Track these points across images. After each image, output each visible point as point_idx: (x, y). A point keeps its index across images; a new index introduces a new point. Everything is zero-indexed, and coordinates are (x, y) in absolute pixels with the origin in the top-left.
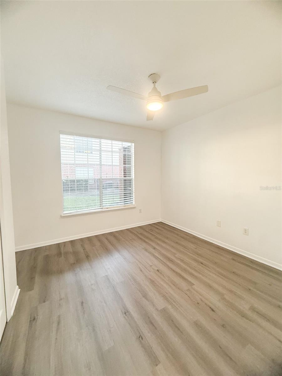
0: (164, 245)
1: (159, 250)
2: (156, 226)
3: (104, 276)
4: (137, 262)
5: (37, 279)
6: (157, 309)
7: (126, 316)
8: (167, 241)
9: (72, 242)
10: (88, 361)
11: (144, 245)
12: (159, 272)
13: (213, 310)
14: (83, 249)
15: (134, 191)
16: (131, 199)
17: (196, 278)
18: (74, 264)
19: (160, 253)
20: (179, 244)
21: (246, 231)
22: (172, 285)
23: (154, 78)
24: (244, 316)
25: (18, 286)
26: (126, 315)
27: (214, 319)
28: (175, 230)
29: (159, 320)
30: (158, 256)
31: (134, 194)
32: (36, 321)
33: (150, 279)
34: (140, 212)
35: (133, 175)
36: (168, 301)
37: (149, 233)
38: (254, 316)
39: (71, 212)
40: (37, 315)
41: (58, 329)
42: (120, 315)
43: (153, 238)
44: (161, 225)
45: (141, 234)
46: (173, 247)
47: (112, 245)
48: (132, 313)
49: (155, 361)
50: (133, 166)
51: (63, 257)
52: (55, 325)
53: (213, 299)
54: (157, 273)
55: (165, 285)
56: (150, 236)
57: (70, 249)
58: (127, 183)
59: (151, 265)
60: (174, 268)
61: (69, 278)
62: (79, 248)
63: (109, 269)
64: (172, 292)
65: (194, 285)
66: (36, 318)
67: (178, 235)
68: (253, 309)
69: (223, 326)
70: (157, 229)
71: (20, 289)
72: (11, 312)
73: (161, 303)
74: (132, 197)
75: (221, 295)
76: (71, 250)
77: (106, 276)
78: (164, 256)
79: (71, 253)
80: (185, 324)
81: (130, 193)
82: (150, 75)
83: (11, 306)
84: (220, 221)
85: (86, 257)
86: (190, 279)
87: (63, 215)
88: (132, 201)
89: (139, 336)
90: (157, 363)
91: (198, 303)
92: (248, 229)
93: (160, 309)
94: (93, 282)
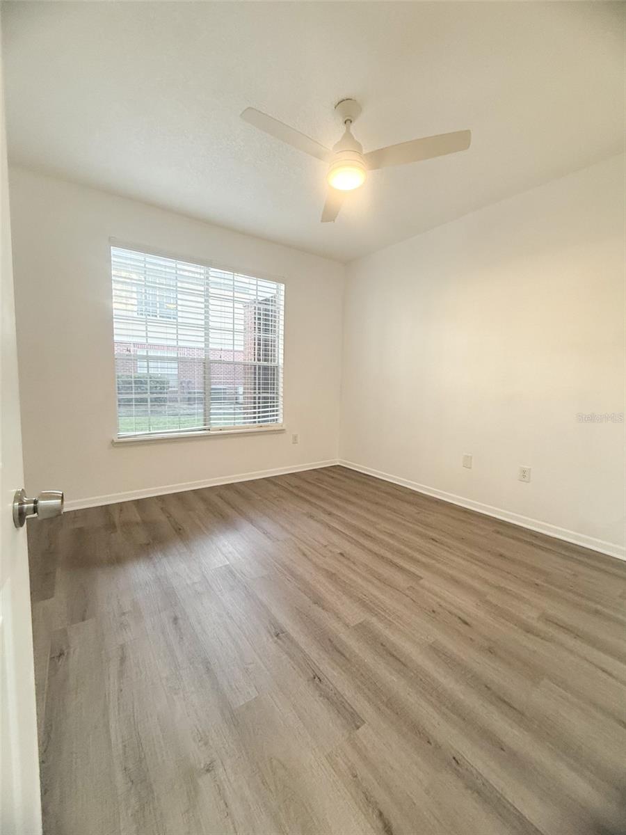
0: (351, 508)
1: (340, 516)
2: (332, 475)
3: (221, 567)
4: (294, 538)
5: (61, 576)
6: (347, 625)
7: (279, 641)
8: (354, 500)
9: (139, 503)
10: (200, 729)
11: (306, 508)
12: (344, 556)
13: (466, 623)
14: (168, 517)
15: (281, 394)
16: (273, 411)
17: (424, 566)
18: (148, 544)
19: (344, 523)
20: (383, 506)
21: (524, 474)
22: (375, 581)
23: (348, 110)
24: (528, 630)
26: (280, 639)
27: (471, 639)
28: (370, 480)
29: (354, 644)
30: (337, 527)
31: (281, 399)
32: (67, 658)
33: (327, 571)
34: (295, 442)
35: (281, 356)
36: (370, 610)
37: (315, 485)
38: (552, 631)
39: (137, 433)
40: (68, 647)
41: (121, 674)
42: (265, 639)
43: (324, 495)
44: (338, 474)
45: (297, 487)
46: (368, 510)
47: (233, 508)
48: (294, 635)
49: (353, 720)
50: (281, 337)
51: (119, 531)
52: (113, 668)
53: (466, 604)
54: (342, 559)
55: (360, 581)
56: (316, 491)
57: (136, 516)
58: (264, 377)
59: (325, 543)
60: (376, 548)
61: (140, 574)
62: (157, 515)
63: (230, 553)
64: (377, 593)
65: (421, 578)
66: (66, 651)
67: (377, 488)
68: (548, 620)
69: (490, 651)
70: (333, 478)
73: (354, 614)
74: (277, 406)
75: (480, 595)
76: (139, 519)
77: (226, 566)
78: (351, 526)
79: (137, 523)
80: (410, 651)
81: (274, 398)
82: (339, 103)
84: (470, 455)
85: (176, 531)
86: (413, 568)
87: (116, 440)
88: (277, 415)
89: (312, 676)
90: (358, 724)
91: (434, 611)
92: (530, 469)
93: (352, 625)
94: (196, 579)
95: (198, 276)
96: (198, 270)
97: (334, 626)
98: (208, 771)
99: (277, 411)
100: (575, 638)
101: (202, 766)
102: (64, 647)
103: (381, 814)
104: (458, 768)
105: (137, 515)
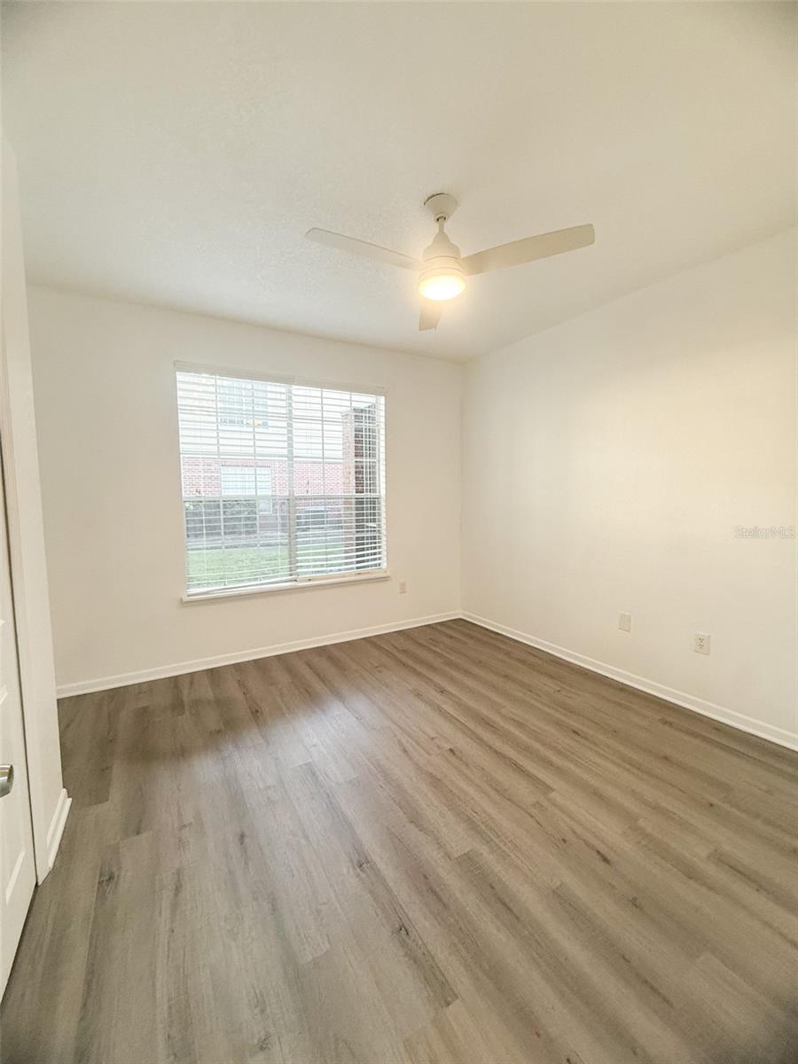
0: (470, 683)
1: (455, 696)
2: (448, 632)
3: (300, 766)
4: (393, 727)
5: (118, 771)
6: (448, 856)
7: (363, 875)
8: (476, 670)
9: (212, 673)
10: (258, 991)
11: (414, 682)
12: (454, 754)
13: (605, 860)
14: (244, 693)
15: (384, 532)
16: (375, 554)
17: (559, 771)
18: (219, 731)
19: (459, 704)
20: (514, 680)
21: (701, 644)
22: (492, 793)
23: (440, 206)
24: (691, 874)
25: (65, 790)
26: (363, 871)
27: (610, 885)
28: (497, 640)
29: (455, 884)
30: (451, 711)
31: (384, 538)
32: (117, 883)
33: (431, 775)
34: (403, 590)
35: (383, 486)
36: (480, 833)
37: (427, 648)
38: (724, 877)
39: (209, 589)
40: (120, 869)
41: (175, 906)
42: (345, 871)
43: (438, 663)
44: (461, 629)
45: (404, 651)
46: (494, 688)
47: (323, 681)
48: (381, 866)
49: (442, 993)
50: (383, 462)
51: (187, 713)
52: (167, 895)
53: (609, 831)
54: (452, 759)
55: (471, 791)
56: (429, 657)
57: (207, 693)
58: (364, 509)
59: (433, 734)
60: (498, 744)
61: (206, 770)
62: (232, 690)
63: (315, 746)
64: (491, 810)
65: (553, 790)
66: (116, 874)
67: (508, 654)
68: (719, 858)
69: (634, 903)
70: (451, 637)
71: (71, 799)
72: (48, 860)
73: (460, 841)
74: (380, 547)
75: (630, 819)
76: (210, 695)
77: (307, 764)
78: (467, 710)
79: (209, 702)
80: (528, 898)
81: (375, 538)
82: (428, 199)
83: (48, 843)
84: (627, 614)
85: (252, 713)
86: (541, 774)
87: (186, 599)
88: (380, 559)
89: (398, 926)
90: (449, 999)
91: (564, 841)
92: (709, 637)
93: (456, 856)
94: (271, 781)
95: (278, 396)
96: (278, 389)
97: (430, 854)
98: (262, 1049)
99: (379, 553)
100: (758, 890)
101: (256, 1041)
102: (114, 869)
105: (210, 691)
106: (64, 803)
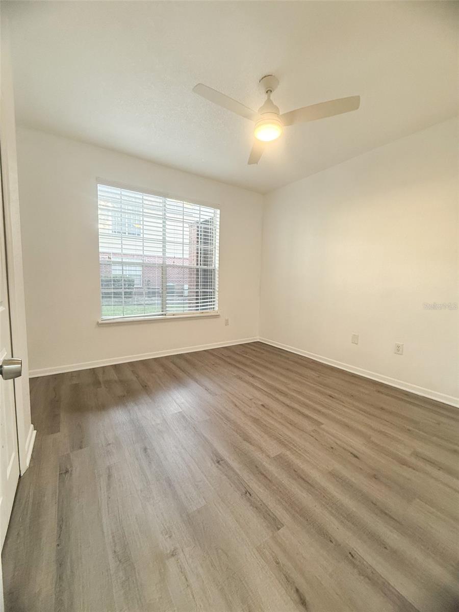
0: (268, 372)
1: (261, 378)
3: (176, 413)
4: (227, 394)
5: (63, 417)
6: (268, 456)
7: (220, 467)
8: (272, 367)
9: (116, 367)
10: (166, 526)
11: (236, 372)
12: (264, 407)
13: (356, 457)
14: (137, 377)
15: (217, 289)
16: (211, 302)
17: (324, 414)
18: (124, 396)
19: (263, 383)
20: (292, 371)
22: (288, 425)
23: (269, 83)
24: (403, 462)
25: (32, 426)
26: (220, 464)
27: (361, 469)
28: (282, 352)
29: (273, 469)
30: (259, 386)
31: (217, 293)
32: (71, 474)
33: (251, 417)
34: (227, 324)
35: (217, 262)
36: (285, 446)
37: (241, 356)
38: (421, 464)
39: (115, 317)
40: (71, 467)
41: (109, 486)
42: (210, 465)
43: (248, 363)
44: (259, 348)
45: (229, 357)
46: (282, 375)
47: (183, 371)
48: (230, 462)
49: (275, 524)
50: (217, 248)
51: (103, 387)
53: (357, 443)
54: (263, 409)
55: (277, 425)
57: (113, 376)
58: (206, 275)
59: (251, 397)
60: (288, 402)
61: (118, 416)
62: (128, 375)
63: (183, 403)
64: (289, 434)
65: (322, 424)
66: (70, 470)
67: (288, 359)
68: (416, 455)
69: (375, 477)
70: (254, 350)
71: (36, 431)
72: (26, 462)
73: (274, 449)
74: (214, 298)
75: (367, 439)
76: (116, 378)
77: (179, 412)
78: (267, 385)
79: (116, 381)
80: (315, 475)
81: (211, 292)
82: (262, 78)
83: (26, 450)
84: (356, 334)
85: (143, 387)
86: (315, 416)
87: (100, 322)
88: (214, 305)
89: (244, 491)
90: (279, 526)
91: (332, 448)
92: (403, 345)
93: (272, 456)
94: (159, 421)
95: (158, 204)
96: (158, 200)
97: (258, 456)
98: (173, 555)
99: (214, 301)
100: (439, 470)
101: (169, 552)
102: (68, 467)
103: (297, 590)
104: (353, 560)
105: (115, 375)
106: (32, 433)
